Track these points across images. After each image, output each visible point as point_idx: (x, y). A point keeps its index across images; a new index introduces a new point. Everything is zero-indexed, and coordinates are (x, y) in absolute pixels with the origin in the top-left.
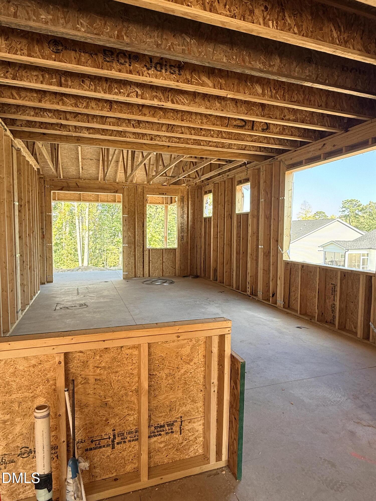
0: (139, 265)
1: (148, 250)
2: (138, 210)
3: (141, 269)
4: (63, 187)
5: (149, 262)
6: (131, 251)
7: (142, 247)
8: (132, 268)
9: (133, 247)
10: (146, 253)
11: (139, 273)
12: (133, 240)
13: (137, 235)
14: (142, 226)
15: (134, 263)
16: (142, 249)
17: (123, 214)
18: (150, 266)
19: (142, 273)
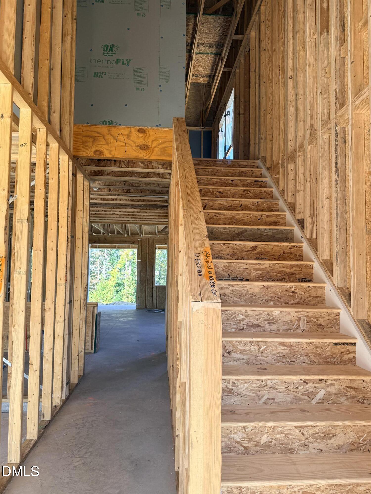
0: (149, 298)
1: (156, 287)
2: (150, 256)
3: (151, 302)
4: (96, 241)
5: (157, 297)
6: (143, 288)
7: (152, 284)
8: (143, 301)
9: (145, 284)
10: (155, 289)
11: (149, 305)
12: (145, 279)
13: (148, 275)
14: (152, 268)
15: (145, 297)
16: (151, 286)
17: (138, 259)
18: (158, 300)
19: (151, 305)
